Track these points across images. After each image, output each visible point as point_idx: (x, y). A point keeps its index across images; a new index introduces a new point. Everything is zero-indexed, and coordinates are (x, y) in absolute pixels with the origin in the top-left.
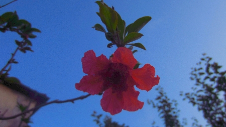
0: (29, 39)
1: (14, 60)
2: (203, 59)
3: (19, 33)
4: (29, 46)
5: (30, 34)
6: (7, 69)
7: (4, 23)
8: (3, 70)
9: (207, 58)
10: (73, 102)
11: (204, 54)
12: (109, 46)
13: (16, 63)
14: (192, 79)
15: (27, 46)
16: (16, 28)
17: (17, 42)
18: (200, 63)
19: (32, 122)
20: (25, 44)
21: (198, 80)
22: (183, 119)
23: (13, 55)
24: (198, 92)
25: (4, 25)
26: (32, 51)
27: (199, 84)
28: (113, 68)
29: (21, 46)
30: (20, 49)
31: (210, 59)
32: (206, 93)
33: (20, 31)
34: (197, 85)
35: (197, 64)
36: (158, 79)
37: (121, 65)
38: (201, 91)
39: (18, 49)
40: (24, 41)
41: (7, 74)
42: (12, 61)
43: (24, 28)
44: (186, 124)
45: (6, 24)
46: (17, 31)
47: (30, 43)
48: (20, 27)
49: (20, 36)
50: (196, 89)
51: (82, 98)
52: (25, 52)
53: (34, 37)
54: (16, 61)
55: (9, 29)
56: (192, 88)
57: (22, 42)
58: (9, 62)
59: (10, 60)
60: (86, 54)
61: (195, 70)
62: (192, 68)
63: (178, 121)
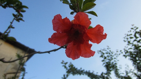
0: (21, 13)
1: (12, 26)
2: (132, 29)
3: (15, 9)
4: (22, 18)
5: (21, 10)
6: (8, 32)
7: (5, 2)
8: (5, 32)
9: (135, 27)
10: (49, 53)
11: (133, 25)
12: (72, 13)
13: (13, 28)
14: (125, 41)
15: (20, 17)
16: (12, 5)
17: (14, 15)
18: (130, 31)
19: (26, 65)
20: (19, 16)
21: (129, 42)
22: (120, 65)
23: (11, 23)
24: (129, 49)
25: (4, 3)
26: (24, 21)
27: (130, 44)
28: (74, 27)
29: (16, 17)
30: (15, 19)
31: (137, 28)
32: (134, 50)
33: (15, 8)
34: (128, 45)
35: (129, 32)
36: (106, 35)
37: (80, 25)
38: (131, 48)
39: (14, 19)
40: (18, 14)
41: (7, 35)
42: (11, 27)
43: (17, 5)
44: (121, 68)
45: (6, 3)
46: (13, 7)
47: (22, 16)
48: (15, 5)
49: (15, 11)
50: (127, 47)
51: (55, 50)
52: (19, 21)
53: (24, 11)
54: (13, 27)
55: (8, 6)
56: (125, 47)
57: (17, 15)
58: (9, 28)
59: (10, 26)
60: (55, 17)
61: (128, 35)
62: (125, 34)
63: (116, 66)
